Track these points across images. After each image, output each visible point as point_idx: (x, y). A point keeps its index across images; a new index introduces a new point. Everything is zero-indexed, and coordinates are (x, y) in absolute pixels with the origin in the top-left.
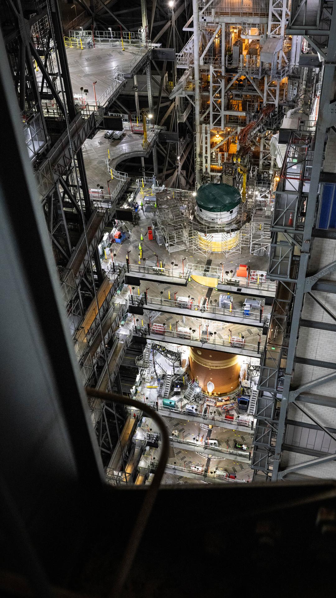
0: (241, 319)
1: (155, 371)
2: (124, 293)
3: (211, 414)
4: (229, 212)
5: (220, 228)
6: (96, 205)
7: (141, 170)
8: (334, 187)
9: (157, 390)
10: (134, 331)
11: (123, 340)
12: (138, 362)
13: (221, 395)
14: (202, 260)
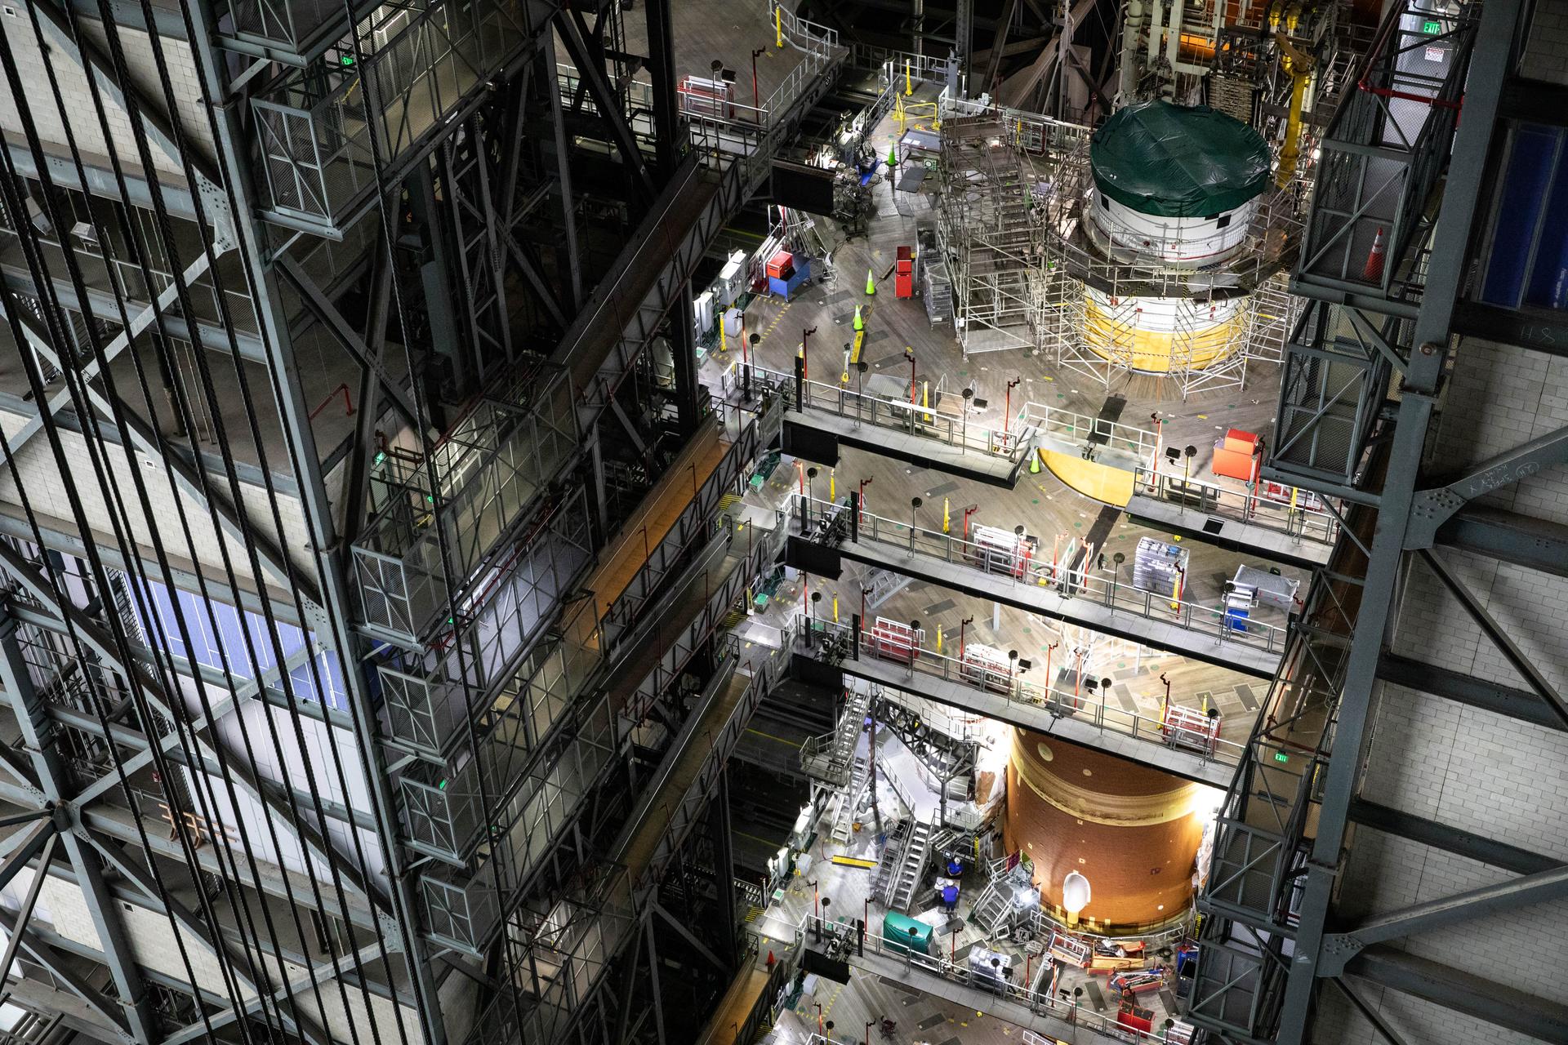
0: (1212, 640)
1: (874, 805)
2: (777, 489)
3: (1064, 998)
4: (1214, 223)
5: (1172, 278)
6: (697, 140)
7: (909, 26)
8: (1560, 141)
9: (871, 878)
10: (801, 636)
11: (749, 665)
12: (809, 760)
13: (1113, 930)
14: (1089, 396)
